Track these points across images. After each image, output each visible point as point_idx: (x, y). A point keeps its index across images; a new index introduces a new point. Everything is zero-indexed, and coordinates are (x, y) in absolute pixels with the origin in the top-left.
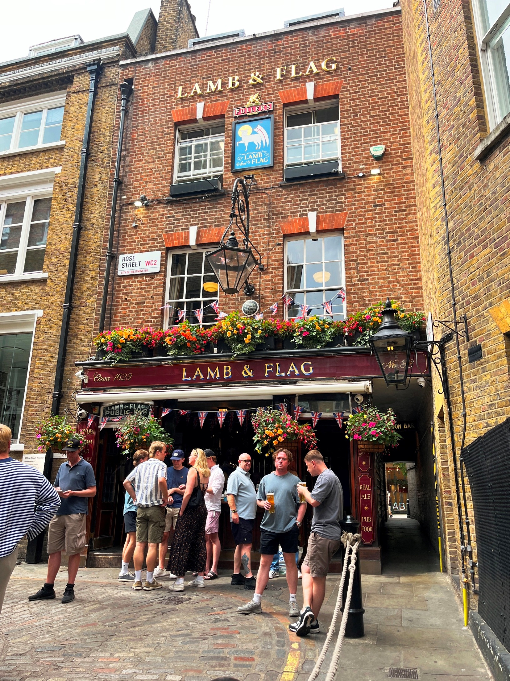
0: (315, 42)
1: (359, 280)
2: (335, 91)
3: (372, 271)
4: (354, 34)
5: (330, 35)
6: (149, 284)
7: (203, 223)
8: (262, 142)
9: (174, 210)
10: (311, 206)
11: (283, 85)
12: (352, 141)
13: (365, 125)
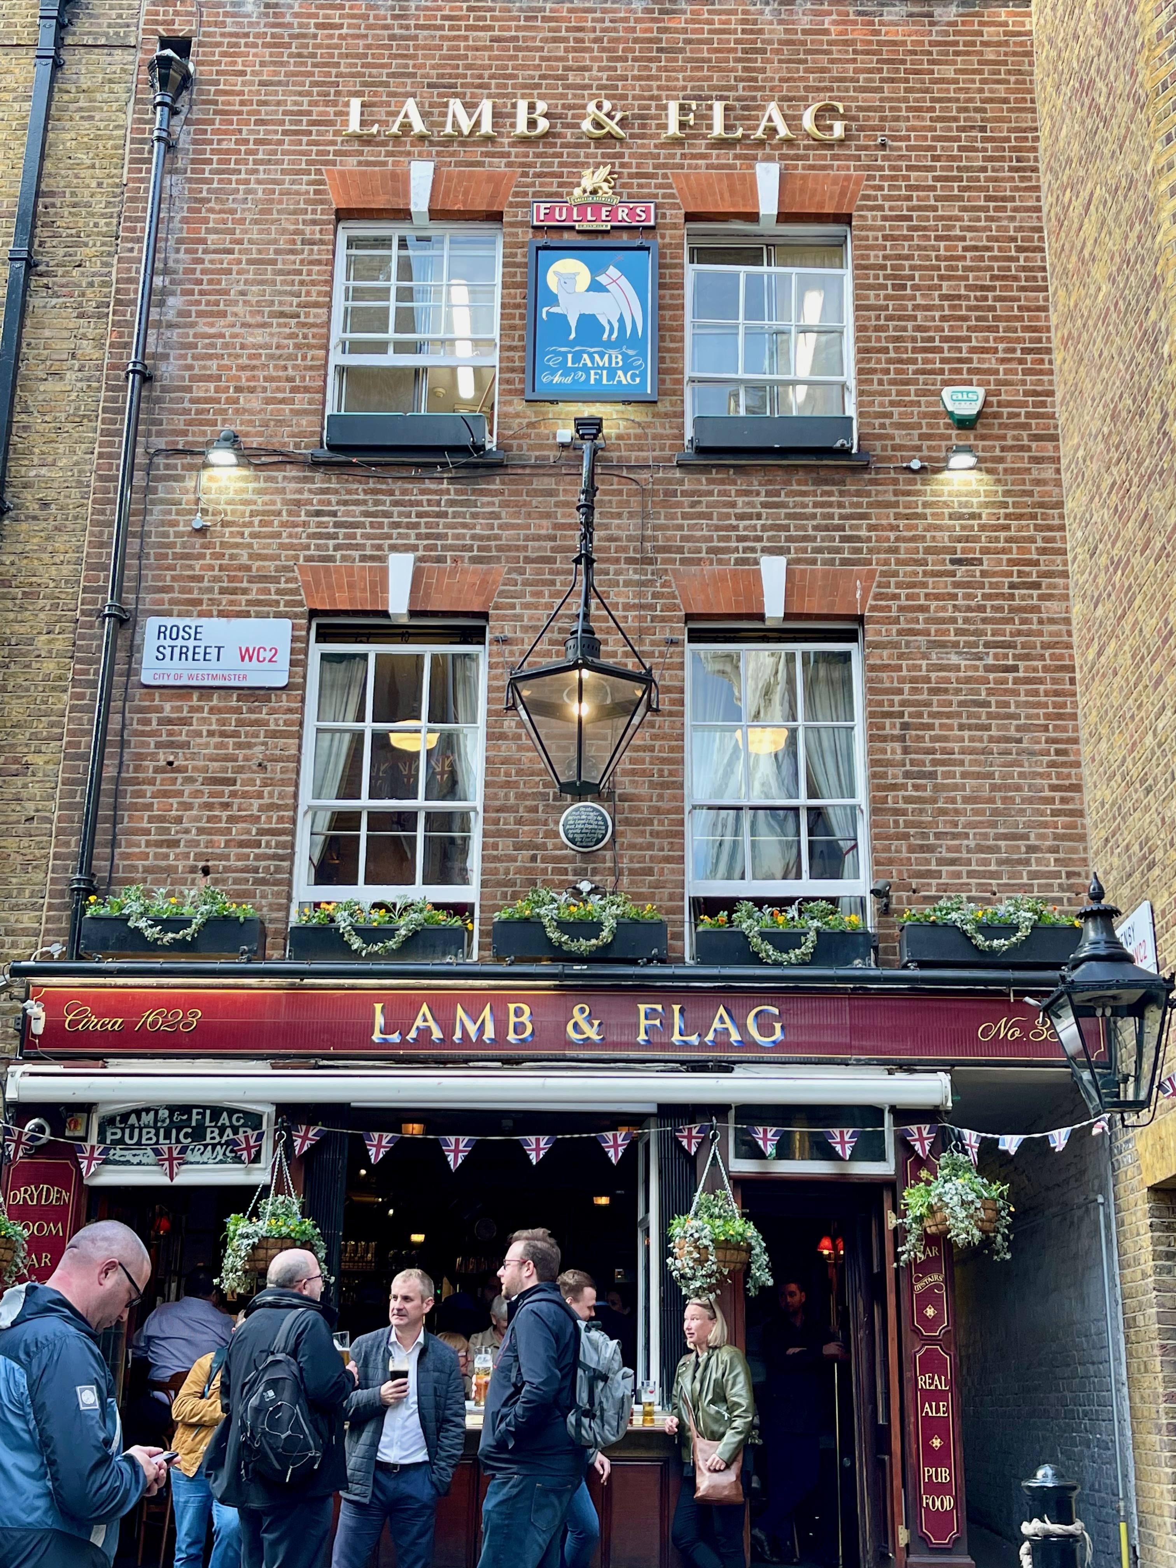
0: (781, 42)
1: (907, 775)
2: (839, 204)
3: (944, 751)
4: (894, 43)
5: (826, 32)
6: (252, 723)
7: (433, 548)
8: (621, 320)
9: (336, 492)
10: (770, 539)
11: (684, 156)
12: (889, 361)
13: (926, 318)
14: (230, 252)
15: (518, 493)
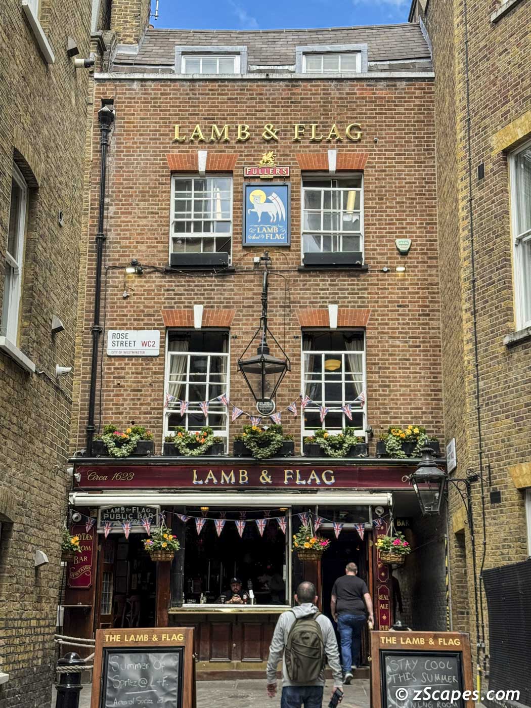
0: (338, 98)
1: (380, 386)
2: (359, 165)
3: (393, 377)
4: (381, 98)
5: (355, 94)
6: (147, 369)
7: (210, 303)
8: (277, 214)
9: (174, 282)
10: (332, 298)
11: (301, 147)
12: (376, 229)
13: (390, 211)
14: (132, 188)
15: (240, 281)
